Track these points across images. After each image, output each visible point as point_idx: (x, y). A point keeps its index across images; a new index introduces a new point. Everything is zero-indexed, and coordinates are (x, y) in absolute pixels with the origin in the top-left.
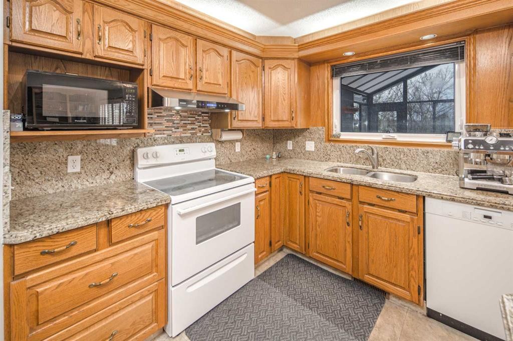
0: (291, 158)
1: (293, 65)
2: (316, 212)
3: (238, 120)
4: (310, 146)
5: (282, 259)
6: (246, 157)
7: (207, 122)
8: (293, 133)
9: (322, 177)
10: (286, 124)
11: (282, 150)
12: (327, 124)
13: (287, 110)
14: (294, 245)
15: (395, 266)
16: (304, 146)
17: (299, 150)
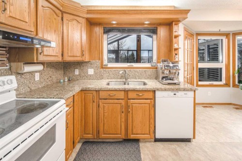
0: (78, 80)
1: (83, 21)
2: (104, 110)
3: (44, 55)
4: (91, 71)
5: (81, 148)
6: (43, 84)
7: (5, 56)
8: (79, 64)
9: (108, 89)
10: (79, 59)
11: (71, 75)
12: (101, 59)
13: (79, 50)
14: (89, 135)
15: (144, 125)
16: (87, 72)
17: (83, 75)
